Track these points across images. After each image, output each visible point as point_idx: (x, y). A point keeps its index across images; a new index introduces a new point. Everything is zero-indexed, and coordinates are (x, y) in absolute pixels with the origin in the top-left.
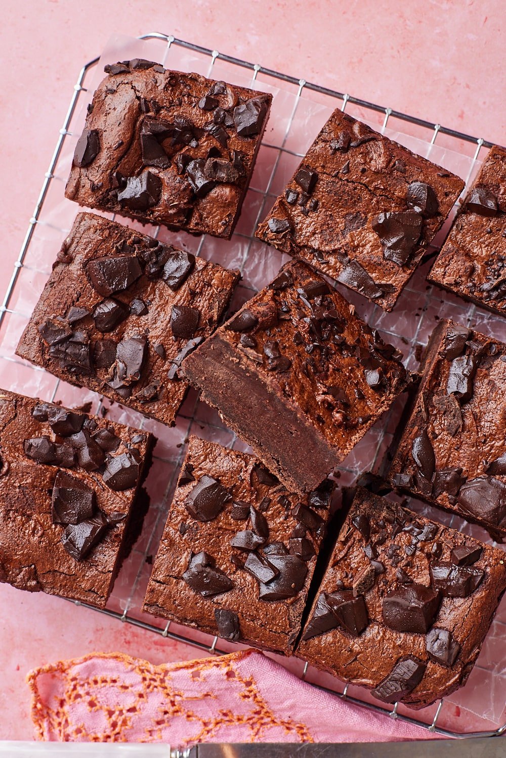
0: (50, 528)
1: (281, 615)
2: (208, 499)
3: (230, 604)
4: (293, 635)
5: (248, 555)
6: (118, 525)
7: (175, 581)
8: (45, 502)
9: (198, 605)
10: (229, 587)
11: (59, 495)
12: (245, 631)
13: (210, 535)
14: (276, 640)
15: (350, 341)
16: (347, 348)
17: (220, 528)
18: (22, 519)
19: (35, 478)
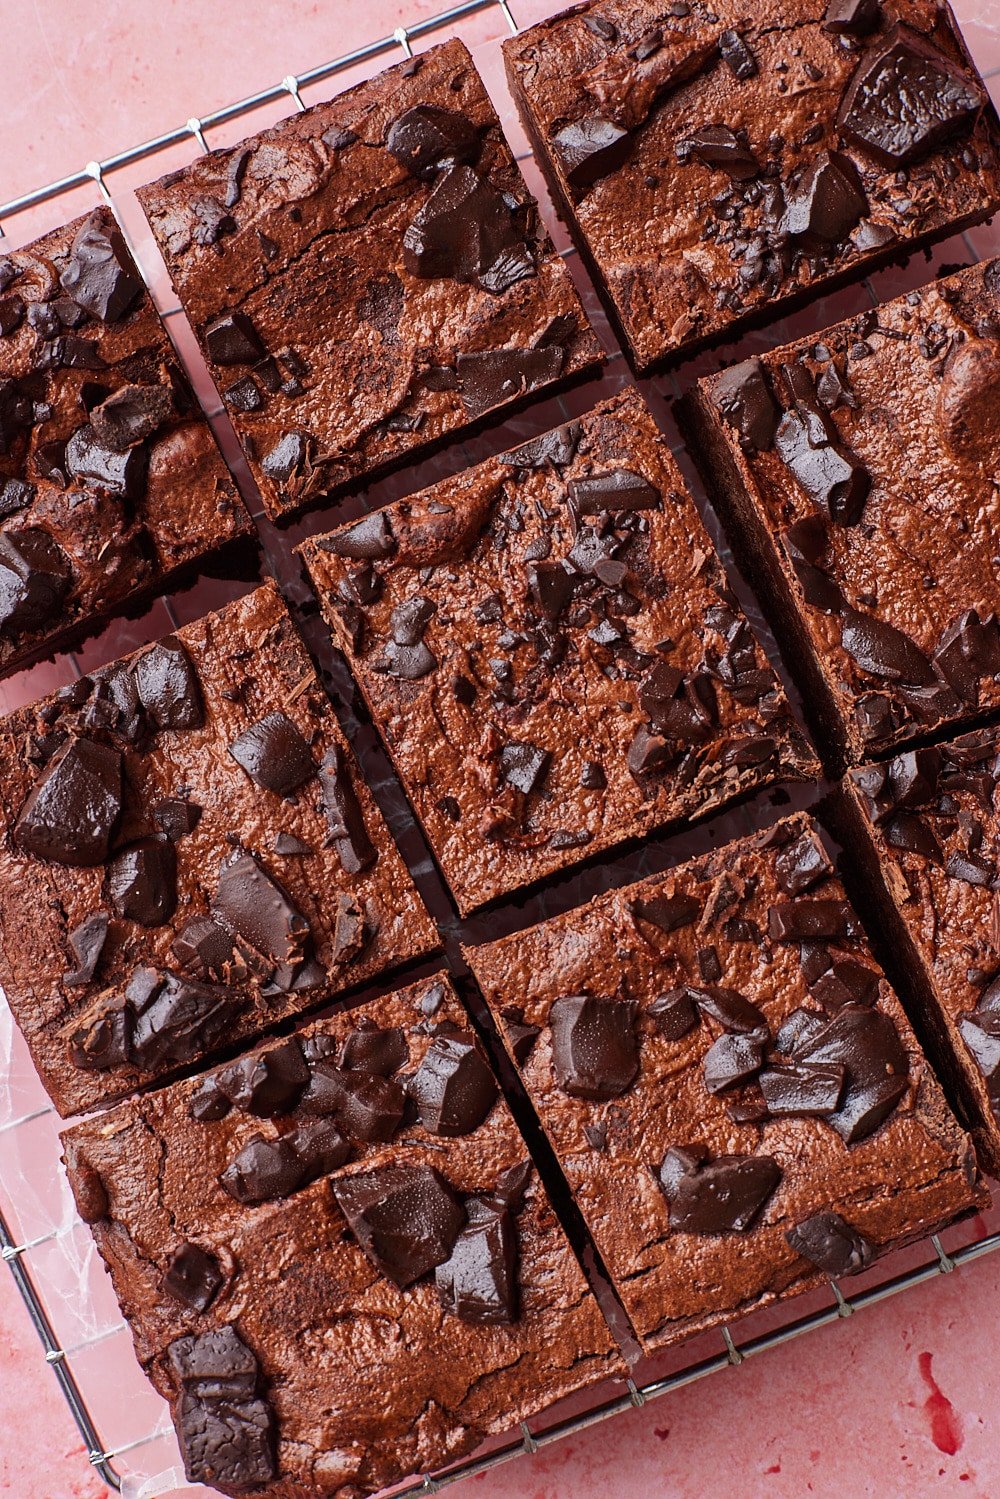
0: (403, 1305)
1: (914, 1143)
2: (597, 1042)
3: (804, 1202)
4: (966, 1161)
5: (759, 1085)
6: (529, 1194)
7: (663, 1247)
8: (354, 1264)
9: (745, 1254)
10: (771, 1176)
11: (371, 1229)
12: (871, 1229)
13: (655, 1107)
14: (943, 1198)
17: (664, 1079)
18: (337, 1333)
19: (298, 1235)
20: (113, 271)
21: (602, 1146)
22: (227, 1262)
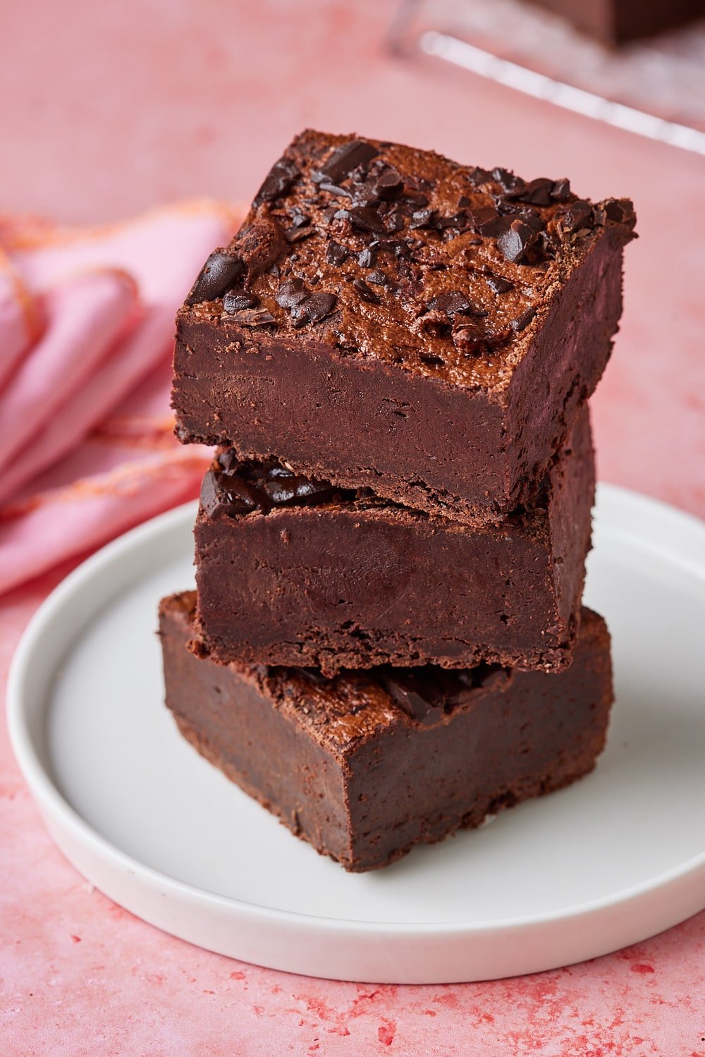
15: (448, 210)
16: (449, 224)
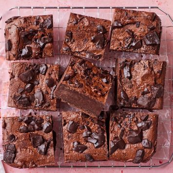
0: (33, 149)
1: (102, 150)
2: (73, 127)
3: (88, 152)
4: (107, 154)
5: (88, 138)
6: (51, 142)
7: (71, 151)
9: (80, 155)
10: (86, 148)
11: (33, 140)
12: (94, 158)
13: (76, 136)
14: (103, 158)
17: (78, 133)
18: (25, 150)
19: (25, 138)
20: (50, 23)
21: (69, 138)
22: (16, 138)
